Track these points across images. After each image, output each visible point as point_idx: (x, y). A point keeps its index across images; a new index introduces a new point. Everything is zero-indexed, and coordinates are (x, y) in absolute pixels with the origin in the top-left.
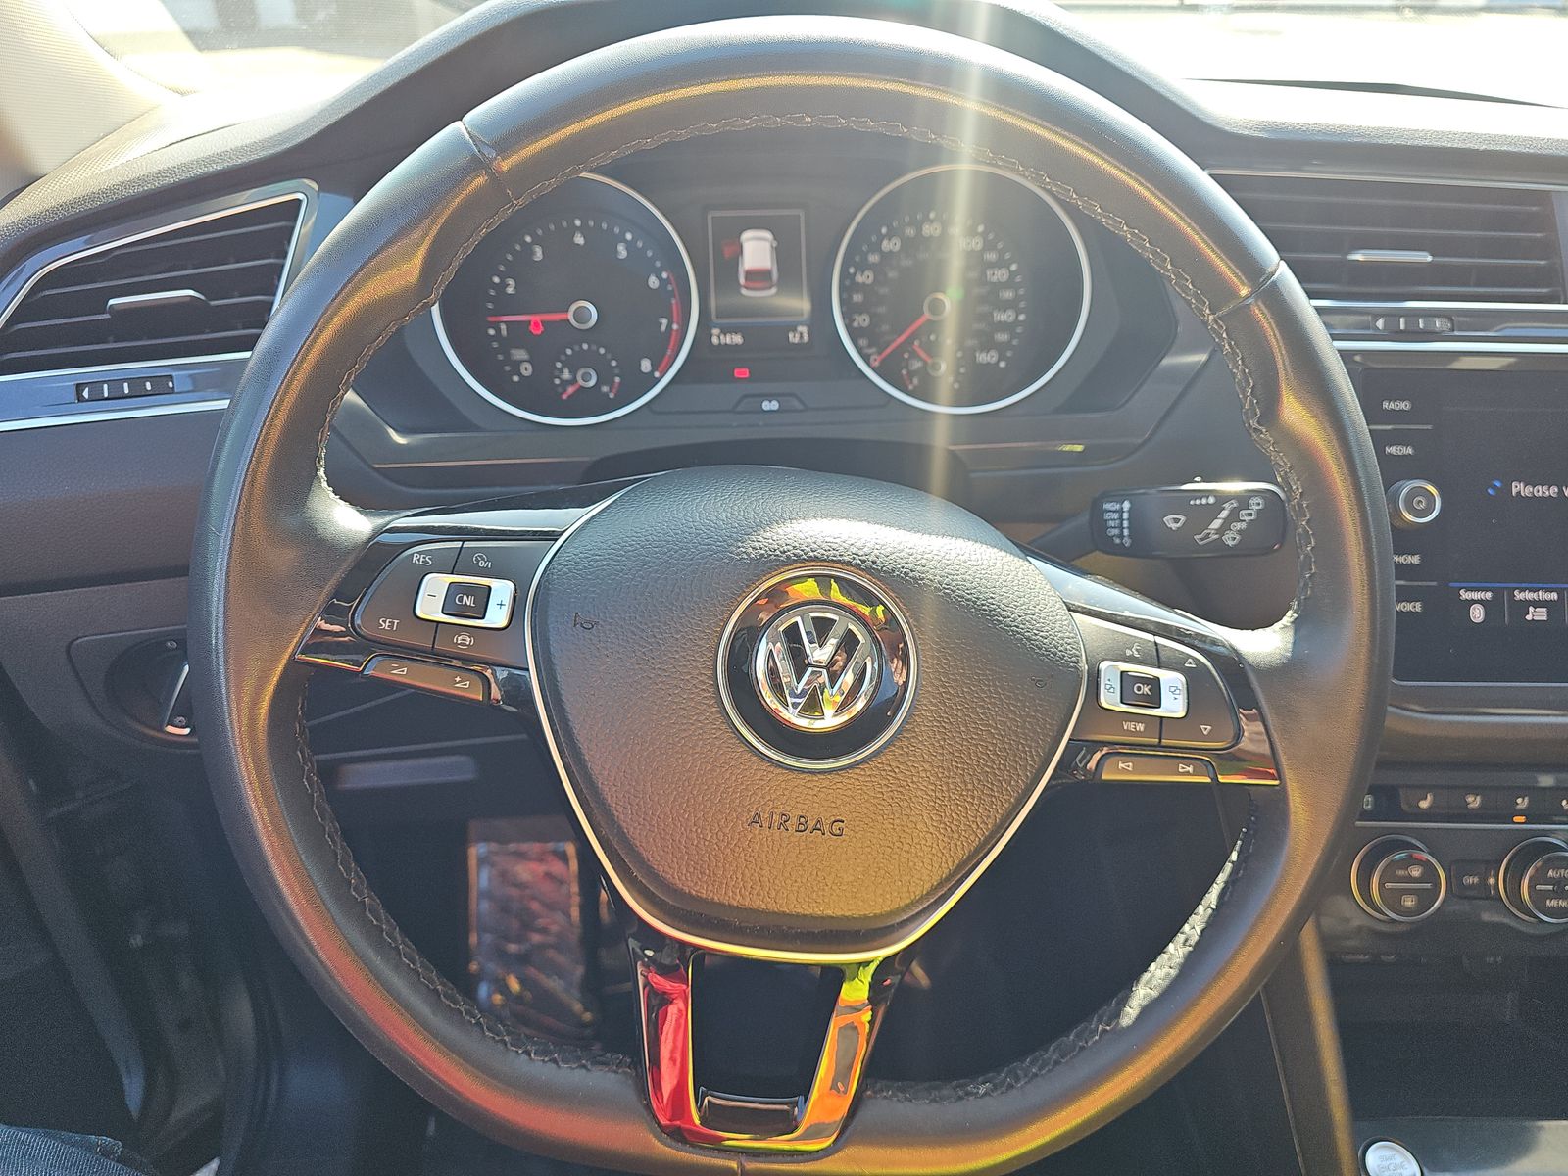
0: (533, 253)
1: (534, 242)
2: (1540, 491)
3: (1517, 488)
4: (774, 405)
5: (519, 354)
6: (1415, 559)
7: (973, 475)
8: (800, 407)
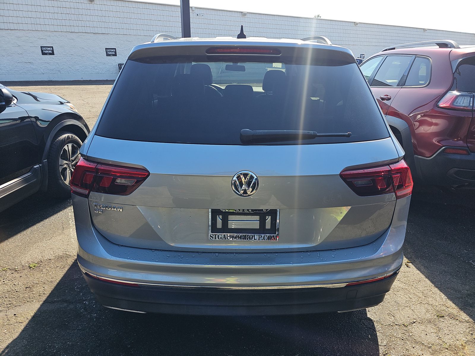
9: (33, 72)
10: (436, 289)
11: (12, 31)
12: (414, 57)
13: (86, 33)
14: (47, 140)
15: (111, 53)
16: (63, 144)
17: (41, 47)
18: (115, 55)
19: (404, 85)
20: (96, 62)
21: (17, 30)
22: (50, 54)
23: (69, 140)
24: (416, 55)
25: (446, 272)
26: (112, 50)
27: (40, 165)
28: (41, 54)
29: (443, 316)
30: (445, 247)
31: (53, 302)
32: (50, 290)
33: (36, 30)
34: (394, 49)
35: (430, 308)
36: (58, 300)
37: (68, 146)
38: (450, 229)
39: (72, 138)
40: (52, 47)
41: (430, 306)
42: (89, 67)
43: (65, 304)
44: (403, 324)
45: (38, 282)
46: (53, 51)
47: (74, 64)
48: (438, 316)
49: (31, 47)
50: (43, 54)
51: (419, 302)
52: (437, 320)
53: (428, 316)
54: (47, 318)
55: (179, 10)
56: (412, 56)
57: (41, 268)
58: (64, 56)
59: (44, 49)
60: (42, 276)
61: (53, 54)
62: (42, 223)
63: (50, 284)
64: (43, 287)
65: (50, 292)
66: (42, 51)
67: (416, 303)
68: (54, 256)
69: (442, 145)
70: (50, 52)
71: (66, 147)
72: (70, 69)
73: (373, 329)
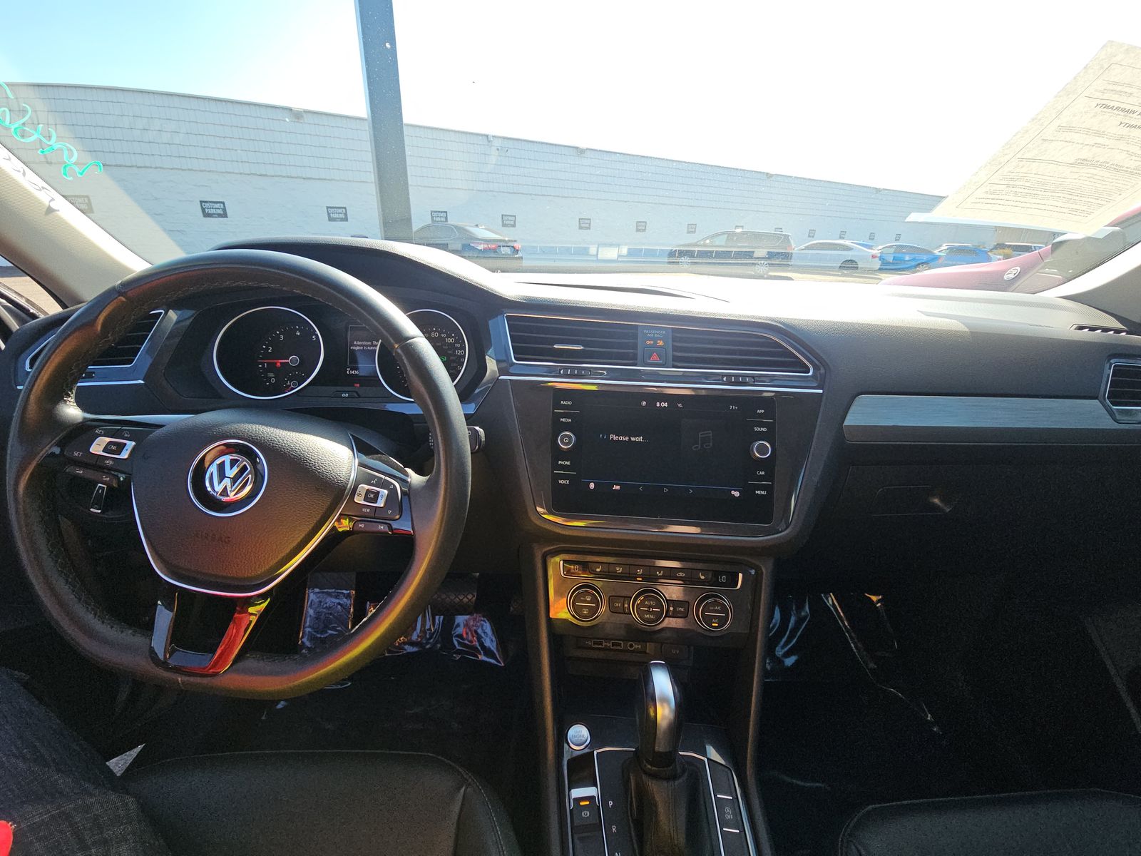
0: (280, 338)
1: (280, 334)
2: (621, 438)
3: (612, 436)
4: (347, 395)
5: (271, 375)
6: (568, 463)
7: (415, 425)
8: (356, 396)
11: (140, 169)
13: (288, 177)
15: (336, 216)
17: (201, 202)
18: (346, 219)
21: (151, 167)
22: (220, 216)
26: (340, 211)
28: (202, 215)
33: (189, 170)
40: (223, 203)
46: (224, 210)
49: (180, 201)
50: (207, 215)
55: (367, 127)
58: (247, 220)
59: (207, 205)
61: (224, 215)
66: (203, 210)
70: (220, 212)
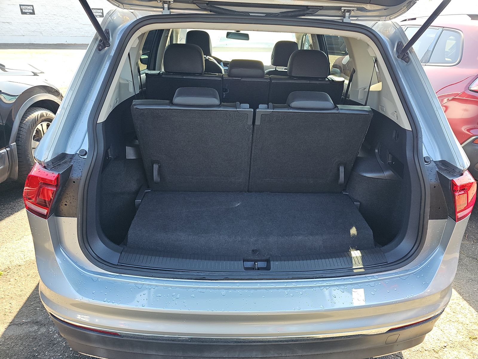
9: (11, 34)
10: (465, 302)
12: (441, 29)
14: (15, 118)
15: (97, 14)
16: (35, 123)
17: (20, 5)
18: (103, 16)
19: (428, 62)
20: (81, 24)
22: (31, 13)
23: (43, 118)
24: (444, 27)
25: (472, 281)
26: (99, 11)
27: (8, 149)
28: (21, 13)
29: (476, 338)
30: (469, 248)
31: (22, 324)
32: (18, 307)
34: (415, 19)
35: (460, 327)
36: (27, 321)
37: (42, 125)
38: (471, 226)
39: (46, 116)
40: (32, 6)
41: (461, 325)
42: (73, 29)
43: (36, 327)
44: (433, 350)
45: (3, 296)
46: (33, 10)
47: (57, 25)
48: (470, 338)
49: (8, 5)
50: (23, 13)
51: (448, 320)
52: (469, 343)
53: (460, 338)
54: (13, 347)
56: (437, 28)
57: (8, 276)
58: (46, 16)
59: (23, 7)
60: (9, 287)
61: (33, 13)
62: (12, 217)
63: (18, 298)
64: (10, 303)
65: (18, 310)
66: (21, 10)
67: (445, 322)
68: (24, 260)
69: (472, 134)
70: (31, 11)
71: (39, 127)
72: (53, 31)
73: (400, 357)
